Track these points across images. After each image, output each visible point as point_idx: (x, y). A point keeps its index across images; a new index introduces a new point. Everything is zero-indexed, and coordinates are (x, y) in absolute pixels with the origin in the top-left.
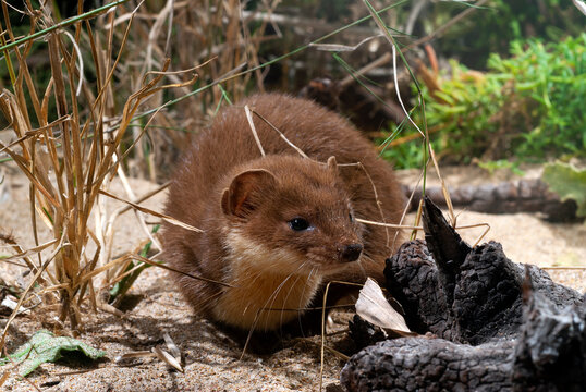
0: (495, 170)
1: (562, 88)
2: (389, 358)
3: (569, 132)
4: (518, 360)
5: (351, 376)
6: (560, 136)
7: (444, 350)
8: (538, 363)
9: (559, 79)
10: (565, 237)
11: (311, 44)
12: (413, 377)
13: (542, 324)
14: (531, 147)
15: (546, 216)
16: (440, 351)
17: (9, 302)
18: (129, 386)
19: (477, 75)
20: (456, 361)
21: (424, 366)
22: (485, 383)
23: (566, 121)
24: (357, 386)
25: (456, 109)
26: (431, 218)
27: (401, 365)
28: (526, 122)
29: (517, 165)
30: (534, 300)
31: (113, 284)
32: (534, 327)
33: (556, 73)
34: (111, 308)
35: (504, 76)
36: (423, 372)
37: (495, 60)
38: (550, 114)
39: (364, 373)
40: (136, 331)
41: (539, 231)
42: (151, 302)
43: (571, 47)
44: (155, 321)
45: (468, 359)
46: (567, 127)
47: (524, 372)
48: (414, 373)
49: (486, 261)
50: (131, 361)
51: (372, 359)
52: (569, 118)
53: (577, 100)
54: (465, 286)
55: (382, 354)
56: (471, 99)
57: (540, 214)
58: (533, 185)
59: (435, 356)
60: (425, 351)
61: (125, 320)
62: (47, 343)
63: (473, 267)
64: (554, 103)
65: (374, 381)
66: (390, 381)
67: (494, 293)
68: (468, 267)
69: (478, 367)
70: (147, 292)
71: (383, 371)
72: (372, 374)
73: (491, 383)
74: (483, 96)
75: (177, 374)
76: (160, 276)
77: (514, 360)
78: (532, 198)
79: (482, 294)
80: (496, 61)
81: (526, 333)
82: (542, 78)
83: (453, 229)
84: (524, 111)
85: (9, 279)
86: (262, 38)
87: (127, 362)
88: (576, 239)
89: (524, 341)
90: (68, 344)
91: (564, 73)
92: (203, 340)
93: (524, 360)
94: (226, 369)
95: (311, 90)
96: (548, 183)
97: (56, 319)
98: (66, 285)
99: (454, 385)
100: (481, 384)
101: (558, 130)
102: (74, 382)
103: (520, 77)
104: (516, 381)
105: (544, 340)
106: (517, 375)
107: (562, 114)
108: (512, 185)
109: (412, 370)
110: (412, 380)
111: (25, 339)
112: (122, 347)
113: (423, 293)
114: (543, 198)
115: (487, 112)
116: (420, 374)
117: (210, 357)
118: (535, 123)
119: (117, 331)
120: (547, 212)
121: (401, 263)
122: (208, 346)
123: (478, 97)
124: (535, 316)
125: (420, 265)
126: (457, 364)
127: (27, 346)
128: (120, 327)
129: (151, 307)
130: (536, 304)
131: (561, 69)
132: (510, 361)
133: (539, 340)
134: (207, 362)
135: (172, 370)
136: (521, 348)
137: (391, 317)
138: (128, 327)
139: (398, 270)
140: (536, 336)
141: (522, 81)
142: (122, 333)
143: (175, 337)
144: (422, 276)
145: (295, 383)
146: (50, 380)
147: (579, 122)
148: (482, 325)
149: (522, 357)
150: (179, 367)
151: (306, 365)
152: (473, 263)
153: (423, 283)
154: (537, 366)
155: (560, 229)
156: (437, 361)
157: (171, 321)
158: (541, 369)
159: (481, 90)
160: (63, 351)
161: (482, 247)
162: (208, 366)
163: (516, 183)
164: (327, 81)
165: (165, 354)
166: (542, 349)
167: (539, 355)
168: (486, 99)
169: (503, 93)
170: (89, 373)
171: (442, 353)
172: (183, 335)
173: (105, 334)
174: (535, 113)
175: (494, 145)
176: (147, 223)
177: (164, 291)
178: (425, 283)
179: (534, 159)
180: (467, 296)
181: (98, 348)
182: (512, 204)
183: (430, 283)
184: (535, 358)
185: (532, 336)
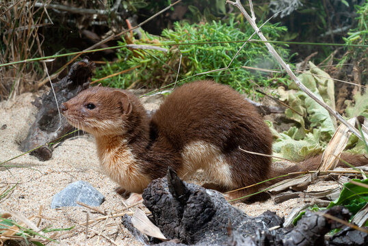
9: (202, 48)
28: (183, 68)
30: (233, 236)
35: (170, 41)
49: (200, 200)
54: (189, 211)
63: (193, 203)
67: (203, 215)
79: (198, 215)
80: (166, 33)
91: (205, 45)
113: (164, 208)
121: (152, 193)
124: (235, 244)
125: (162, 194)
137: (154, 229)
139: (151, 197)
144: (163, 200)
152: (193, 200)
161: (198, 192)
174: (188, 64)
175: (166, 80)
178: (165, 203)
180: (190, 216)
183: (168, 204)
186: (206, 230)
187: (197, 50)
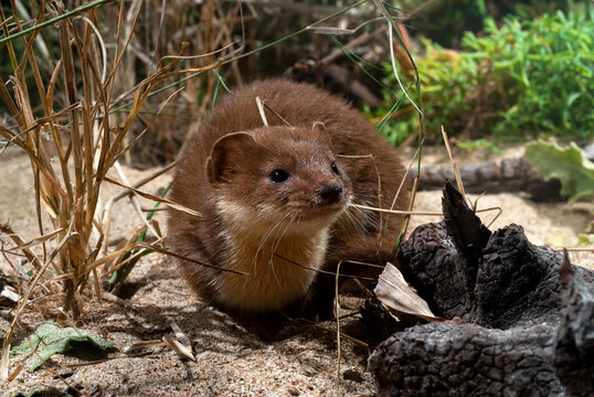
0: (474, 149)
1: (540, 66)
2: (421, 344)
3: (547, 111)
4: (560, 344)
5: (380, 363)
6: (538, 114)
7: (478, 335)
8: (582, 347)
9: (536, 57)
10: (549, 217)
11: (308, 28)
12: (447, 363)
13: (584, 308)
14: (509, 126)
15: (529, 196)
16: (474, 336)
17: (7, 292)
18: (145, 377)
19: (453, 54)
20: (490, 346)
21: (457, 351)
22: (522, 367)
23: (545, 99)
24: (388, 373)
25: (432, 89)
26: (451, 201)
27: (434, 351)
28: (503, 101)
29: (496, 145)
30: (573, 284)
31: (112, 272)
32: (577, 311)
33: (532, 51)
34: (111, 296)
35: (479, 55)
36: (457, 357)
37: (470, 38)
38: (529, 92)
39: (395, 360)
40: (141, 320)
41: (523, 211)
42: (150, 290)
43: (548, 25)
44: (159, 310)
45: (503, 344)
46: (546, 106)
47: (567, 357)
48: (447, 359)
49: (509, 244)
50: (140, 351)
51: (403, 345)
52: (548, 96)
53: (555, 78)
54: (488, 269)
55: (413, 340)
56: (447, 78)
57: (523, 194)
58: (515, 164)
59: (469, 341)
60: (457, 336)
61: (129, 309)
62: (54, 335)
63: (496, 251)
64: (534, 82)
65: (406, 367)
66: (423, 367)
67: (517, 277)
68: (491, 251)
69: (513, 352)
70: (144, 279)
71: (415, 358)
72: (404, 360)
73: (527, 367)
74: (459, 74)
75: (191, 363)
76: (154, 263)
77: (556, 344)
78: (516, 177)
79: (506, 277)
80: (471, 40)
81: (568, 318)
82: (520, 56)
83: (473, 212)
84: (501, 90)
85: (7, 270)
86: (235, 19)
87: (136, 352)
88: (562, 218)
89: (566, 325)
90: (76, 335)
91: (543, 51)
92: (212, 328)
93: (566, 344)
94: (239, 357)
95: (296, 71)
96: (531, 162)
97: (61, 309)
98: (70, 274)
99: (489, 370)
100: (517, 368)
101: (536, 108)
102: (87, 374)
103: (497, 56)
104: (557, 365)
105: (588, 324)
106: (559, 359)
107: (540, 93)
108: (494, 165)
109: (445, 356)
110: (445, 366)
111: (29, 331)
112: (129, 337)
113: (440, 277)
114: (527, 177)
115: (463, 91)
116: (453, 360)
117: (220, 345)
118: (512, 101)
119: (121, 320)
120: (531, 192)
121: (417, 247)
122: (217, 334)
123: (454, 76)
124: (577, 300)
125: (436, 248)
126: (491, 349)
127: (33, 337)
128: (123, 317)
129: (151, 295)
130: (576, 288)
131: (539, 47)
132: (551, 345)
133: (582, 324)
134: (218, 350)
135: (185, 359)
136: (563, 332)
137: (415, 302)
138: (132, 316)
139: (413, 255)
140: (579, 320)
141: (499, 60)
142: (127, 322)
143: (184, 326)
144: (438, 260)
145: (310, 370)
146: (61, 372)
147: (556, 100)
148: (506, 309)
149: (565, 342)
150: (191, 355)
151: (318, 351)
152: (496, 246)
153: (440, 267)
154: (580, 350)
155: (544, 208)
156: (471, 347)
157: (175, 309)
158: (584, 353)
159: (457, 69)
160: (72, 342)
161: (505, 230)
162: (221, 355)
163: (498, 162)
164: (312, 63)
165: (177, 343)
166: (585, 333)
167: (583, 339)
168: (462, 78)
169: (479, 72)
170: (103, 365)
171: (476, 338)
172: (192, 324)
173: (108, 324)
174: (511, 92)
175: (471, 124)
176: (144, 210)
177: (161, 278)
178: (442, 267)
179: (511, 138)
180: (490, 280)
181: (106, 338)
182: (496, 184)
183: (448, 267)
184: (578, 342)
185: (575, 320)
186: (525, 308)
187: (528, 63)
